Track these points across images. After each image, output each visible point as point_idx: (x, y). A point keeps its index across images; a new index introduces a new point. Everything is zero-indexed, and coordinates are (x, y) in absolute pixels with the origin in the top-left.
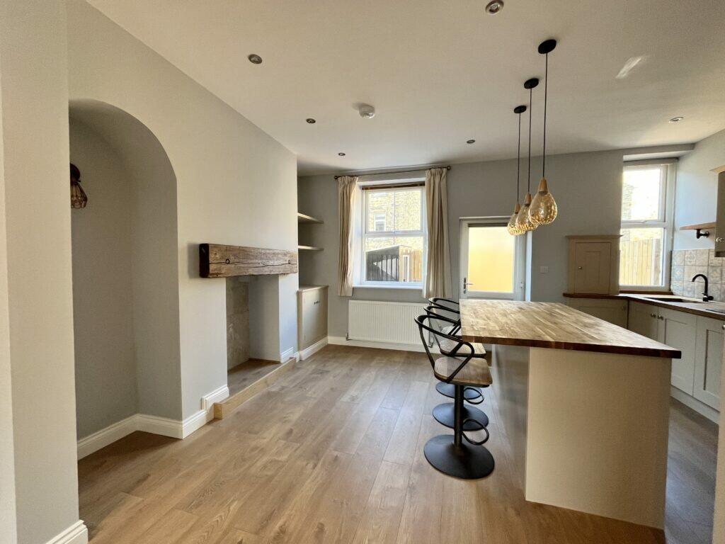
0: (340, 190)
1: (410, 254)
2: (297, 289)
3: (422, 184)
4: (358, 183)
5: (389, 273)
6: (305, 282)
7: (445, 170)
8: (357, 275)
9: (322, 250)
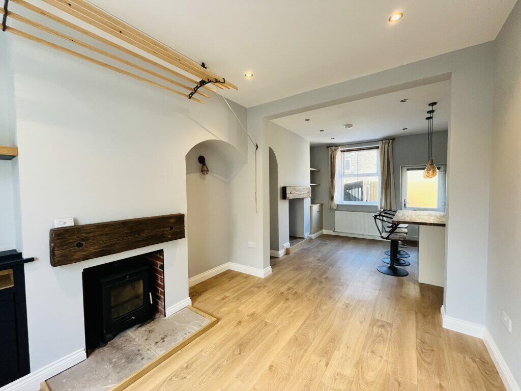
0: (330, 154)
1: (370, 184)
2: (310, 204)
3: (378, 148)
4: (340, 149)
5: (356, 196)
6: (313, 202)
7: (391, 141)
8: (339, 198)
9: (320, 185)
